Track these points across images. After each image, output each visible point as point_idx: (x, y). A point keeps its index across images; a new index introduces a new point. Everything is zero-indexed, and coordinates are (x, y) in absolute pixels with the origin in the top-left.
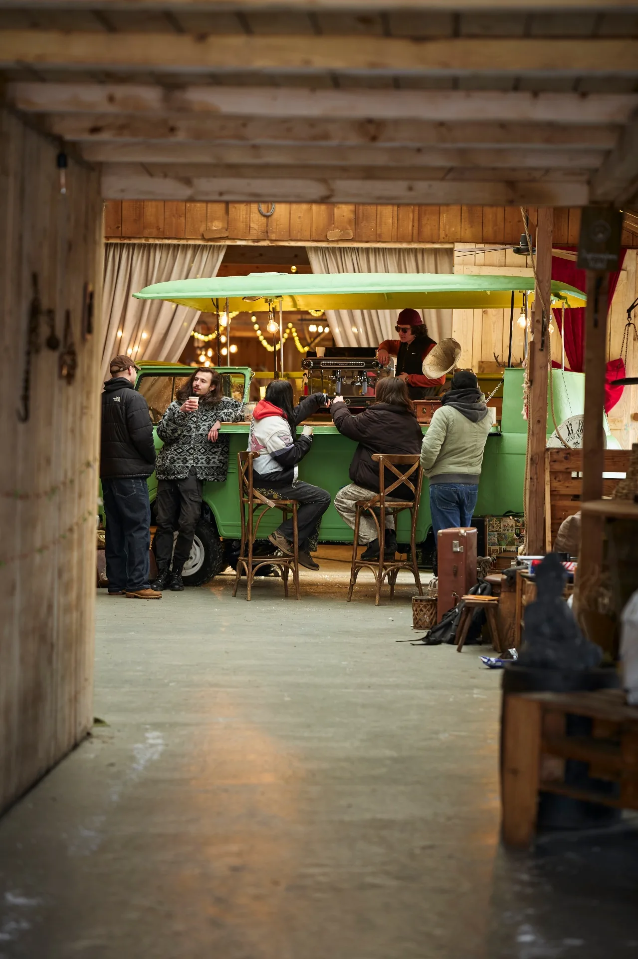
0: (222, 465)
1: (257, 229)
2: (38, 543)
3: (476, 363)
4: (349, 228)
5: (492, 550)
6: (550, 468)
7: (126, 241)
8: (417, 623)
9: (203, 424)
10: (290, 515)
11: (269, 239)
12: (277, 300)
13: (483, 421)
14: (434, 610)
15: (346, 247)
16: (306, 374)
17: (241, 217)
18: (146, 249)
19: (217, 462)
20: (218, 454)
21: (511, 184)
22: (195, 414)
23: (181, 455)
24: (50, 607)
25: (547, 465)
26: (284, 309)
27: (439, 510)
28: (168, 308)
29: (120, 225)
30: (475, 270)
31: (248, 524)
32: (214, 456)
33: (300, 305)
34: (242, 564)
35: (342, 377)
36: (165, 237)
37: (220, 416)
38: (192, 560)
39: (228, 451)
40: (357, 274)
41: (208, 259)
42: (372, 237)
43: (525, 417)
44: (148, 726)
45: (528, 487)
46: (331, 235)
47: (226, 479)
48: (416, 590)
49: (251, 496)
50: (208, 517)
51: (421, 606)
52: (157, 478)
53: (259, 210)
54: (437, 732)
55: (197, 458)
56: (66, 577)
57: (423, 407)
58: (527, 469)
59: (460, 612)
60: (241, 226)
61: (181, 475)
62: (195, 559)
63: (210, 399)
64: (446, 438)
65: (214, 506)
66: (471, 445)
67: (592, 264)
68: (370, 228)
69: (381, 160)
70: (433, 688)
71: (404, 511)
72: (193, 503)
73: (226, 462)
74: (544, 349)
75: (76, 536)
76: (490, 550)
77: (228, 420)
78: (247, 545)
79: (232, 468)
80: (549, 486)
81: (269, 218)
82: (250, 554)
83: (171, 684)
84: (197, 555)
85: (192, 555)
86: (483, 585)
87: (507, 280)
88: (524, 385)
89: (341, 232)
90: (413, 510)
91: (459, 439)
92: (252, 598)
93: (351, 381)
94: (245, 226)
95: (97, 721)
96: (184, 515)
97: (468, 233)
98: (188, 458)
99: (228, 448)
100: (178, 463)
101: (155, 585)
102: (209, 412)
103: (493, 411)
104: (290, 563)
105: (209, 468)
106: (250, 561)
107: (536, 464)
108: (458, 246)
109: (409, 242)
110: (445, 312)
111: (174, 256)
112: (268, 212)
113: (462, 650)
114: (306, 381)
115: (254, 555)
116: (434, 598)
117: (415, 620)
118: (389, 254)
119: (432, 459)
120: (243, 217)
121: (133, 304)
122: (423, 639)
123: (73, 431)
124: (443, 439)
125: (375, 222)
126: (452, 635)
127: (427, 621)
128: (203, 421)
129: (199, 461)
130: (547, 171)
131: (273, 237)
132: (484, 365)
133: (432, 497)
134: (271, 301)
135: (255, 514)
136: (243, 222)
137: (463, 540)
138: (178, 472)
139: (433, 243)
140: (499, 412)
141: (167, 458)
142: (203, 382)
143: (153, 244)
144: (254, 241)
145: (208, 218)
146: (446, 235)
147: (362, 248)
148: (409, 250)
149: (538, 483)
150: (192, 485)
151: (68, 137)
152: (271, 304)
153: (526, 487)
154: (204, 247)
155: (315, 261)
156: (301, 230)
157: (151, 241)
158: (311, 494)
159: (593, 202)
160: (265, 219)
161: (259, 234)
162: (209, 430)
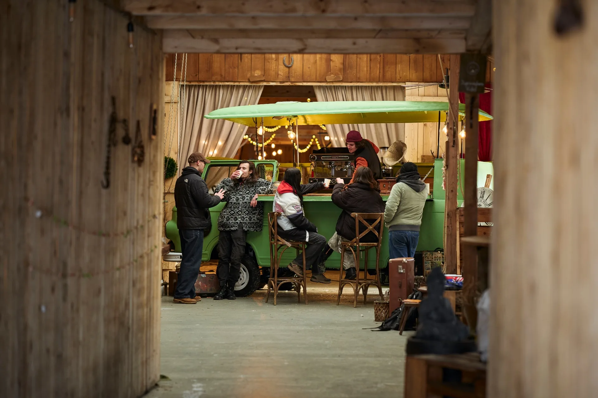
0: (259, 221)
1: (282, 75)
2: (118, 264)
3: (420, 157)
4: (340, 74)
5: (427, 273)
6: (460, 220)
7: (201, 84)
8: (377, 318)
9: (246, 196)
10: (301, 251)
11: (290, 81)
12: (295, 119)
13: (423, 192)
14: (387, 309)
15: (338, 86)
16: (312, 164)
17: (273, 68)
18: (214, 88)
19: (256, 219)
20: (257, 215)
21: (417, 40)
22: (241, 190)
23: (233, 216)
24: (127, 304)
25: (458, 218)
26: (299, 124)
27: (394, 248)
28: (227, 124)
29: (198, 74)
30: (419, 99)
31: (275, 257)
32: (254, 216)
33: (309, 122)
34: (271, 283)
35: (335, 166)
36: (226, 80)
37: (258, 191)
38: (242, 281)
39: (263, 213)
40: (345, 102)
41: (252, 94)
42: (354, 79)
43: (444, 188)
44: (195, 380)
45: (446, 232)
46: (328, 78)
47: (262, 230)
48: (380, 298)
49: (276, 240)
50: (251, 253)
51: (380, 307)
52: (219, 230)
53: (283, 63)
54: (376, 383)
55: (243, 217)
56: (138, 286)
57: (384, 183)
58: (445, 221)
59: (402, 311)
60: (273, 73)
61: (233, 228)
62: (243, 280)
63: (251, 180)
64: (400, 201)
65: (255, 247)
66: (416, 206)
67: (468, 89)
68: (353, 73)
69: (332, 25)
70: (379, 356)
71: (372, 248)
72: (240, 247)
73: (262, 219)
74: (455, 146)
75: (146, 260)
76: (426, 272)
77: (264, 193)
78: (274, 270)
79: (266, 223)
80: (459, 231)
81: (290, 68)
82: (276, 276)
83: (215, 355)
84: (244, 278)
85: (241, 277)
86: (417, 293)
87: (435, 104)
88: (443, 169)
89: (335, 76)
90: (377, 248)
91: (409, 203)
92: (277, 304)
93: (340, 168)
94: (275, 73)
95: (163, 377)
96: (234, 254)
97: (414, 76)
98: (238, 217)
99: (263, 211)
100: (232, 220)
101: (218, 296)
102: (251, 188)
103: (428, 185)
104: (301, 281)
105: (251, 223)
106: (276, 280)
107: (451, 218)
108: (408, 84)
109: (377, 82)
110: (400, 125)
111: (231, 91)
112: (289, 64)
113: (403, 334)
114: (313, 168)
115: (278, 276)
116: (388, 302)
117: (376, 315)
118: (365, 90)
119: (392, 215)
120: (274, 67)
121: (206, 123)
122: (379, 327)
123: (143, 195)
124: (399, 202)
125: (356, 70)
126: (397, 325)
127: (384, 316)
128: (247, 194)
129: (244, 219)
130: (440, 31)
131: (293, 80)
132: (425, 158)
133: (390, 239)
134: (290, 119)
135: (279, 251)
136: (274, 71)
137: (405, 265)
138: (231, 226)
139: (392, 82)
140: (431, 187)
141: (225, 217)
142: (244, 169)
143: (218, 85)
144: (281, 82)
145: (252, 68)
146: (401, 78)
147: (348, 86)
148: (377, 87)
149: (452, 229)
150: (240, 234)
151: (135, 13)
152: (291, 121)
153: (444, 232)
154: (250, 86)
155: (319, 94)
156: (310, 75)
157: (217, 83)
158: (313, 238)
159: (468, 50)
160: (288, 69)
161: (284, 78)
162: (251, 200)
